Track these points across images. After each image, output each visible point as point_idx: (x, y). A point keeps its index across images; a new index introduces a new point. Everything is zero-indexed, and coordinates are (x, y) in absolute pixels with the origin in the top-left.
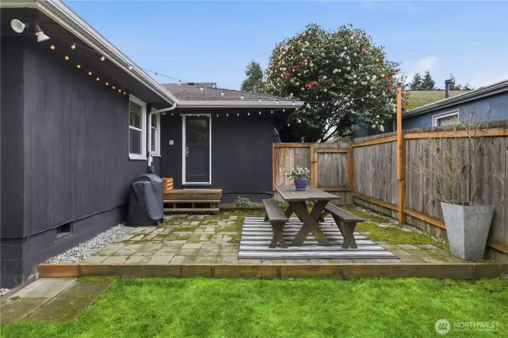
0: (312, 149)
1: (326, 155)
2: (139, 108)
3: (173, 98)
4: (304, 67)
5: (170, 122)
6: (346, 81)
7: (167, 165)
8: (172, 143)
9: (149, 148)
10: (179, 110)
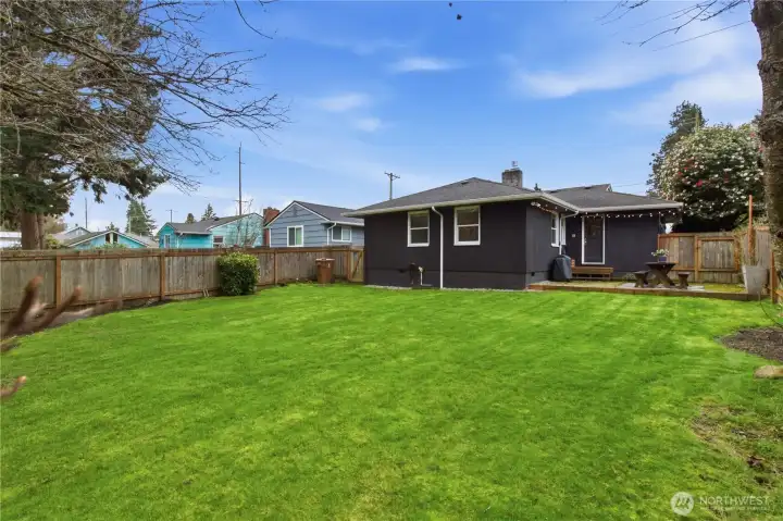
0: (696, 238)
1: (711, 243)
2: (554, 216)
3: (573, 207)
4: (694, 170)
5: (573, 223)
6: (739, 177)
7: (572, 248)
8: (574, 236)
9: (560, 239)
10: (581, 214)
